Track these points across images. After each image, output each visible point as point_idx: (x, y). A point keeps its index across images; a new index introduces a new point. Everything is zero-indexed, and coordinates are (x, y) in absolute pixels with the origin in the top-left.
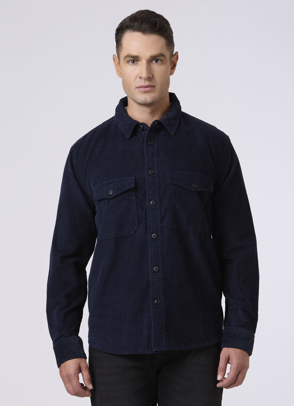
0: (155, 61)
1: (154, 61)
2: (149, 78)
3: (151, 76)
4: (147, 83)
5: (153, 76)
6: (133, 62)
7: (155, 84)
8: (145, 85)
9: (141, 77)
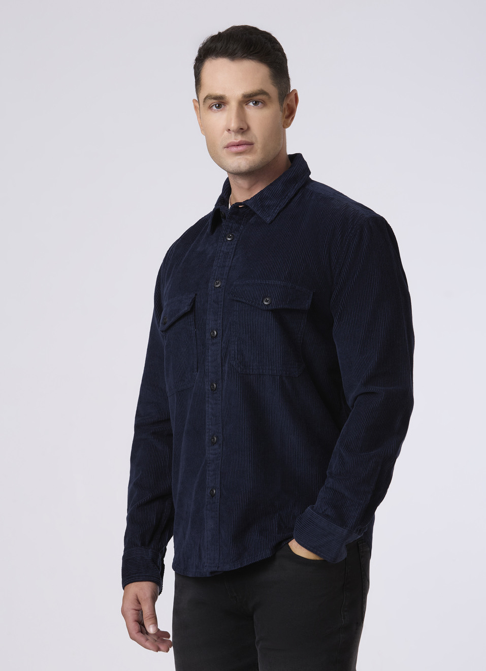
0: (253, 104)
1: (251, 104)
2: (242, 131)
3: (245, 127)
4: (239, 138)
5: (249, 128)
6: (219, 106)
7: (254, 140)
8: (235, 141)
9: (229, 130)
